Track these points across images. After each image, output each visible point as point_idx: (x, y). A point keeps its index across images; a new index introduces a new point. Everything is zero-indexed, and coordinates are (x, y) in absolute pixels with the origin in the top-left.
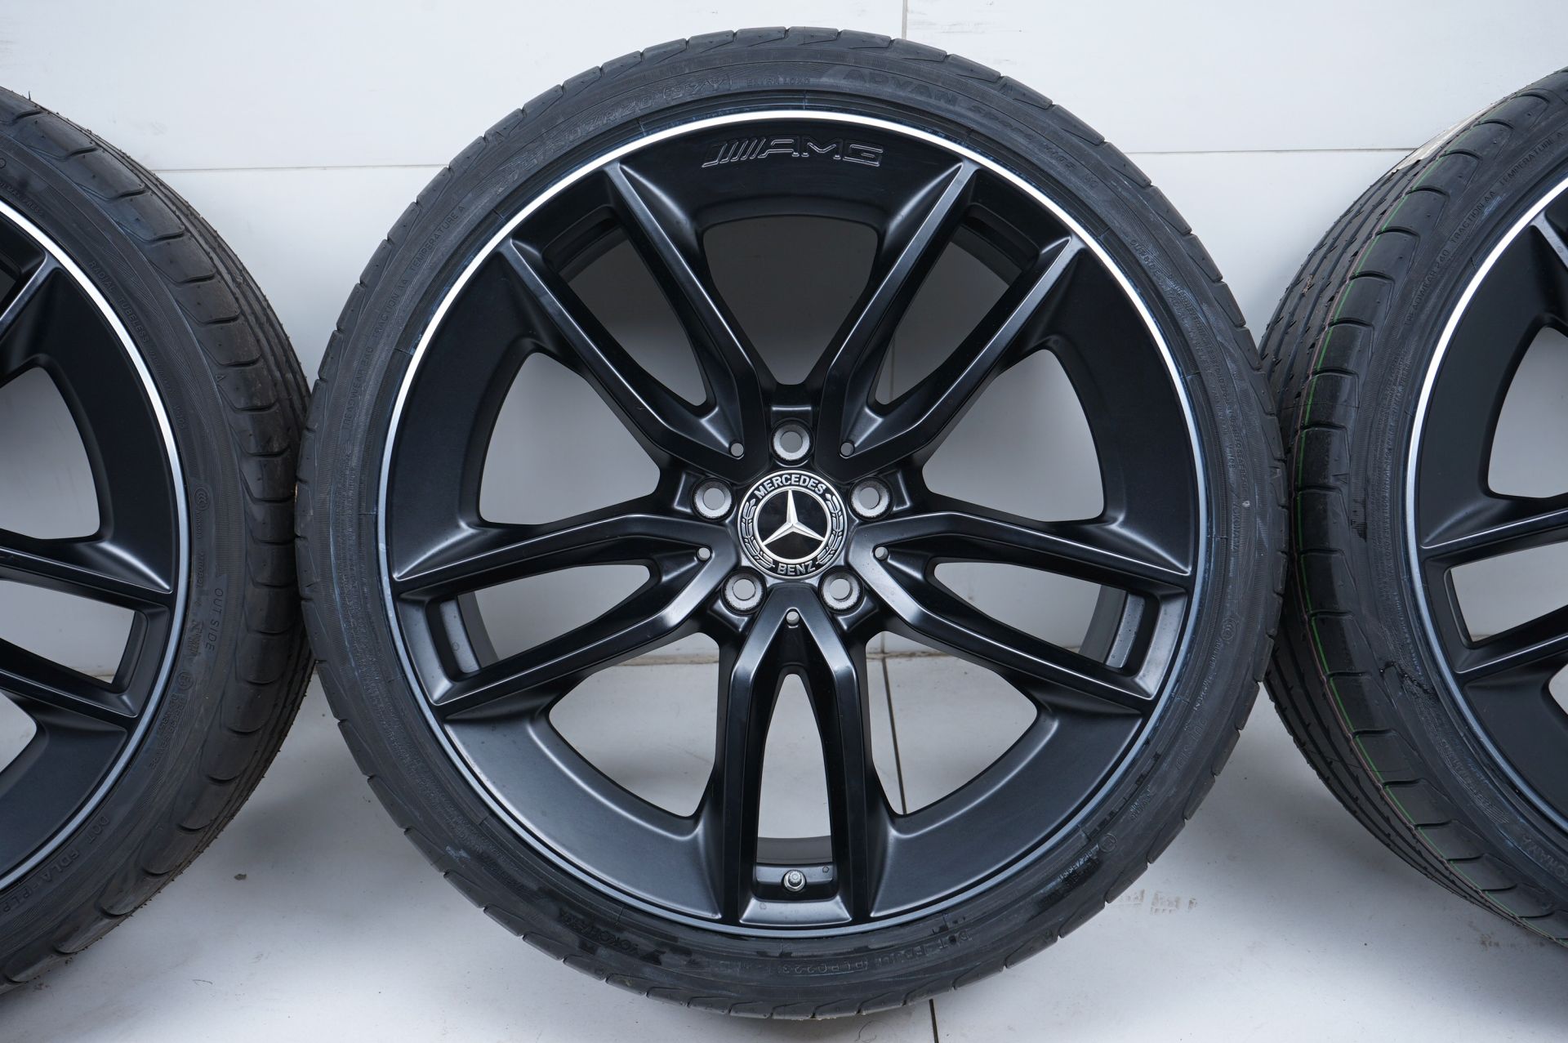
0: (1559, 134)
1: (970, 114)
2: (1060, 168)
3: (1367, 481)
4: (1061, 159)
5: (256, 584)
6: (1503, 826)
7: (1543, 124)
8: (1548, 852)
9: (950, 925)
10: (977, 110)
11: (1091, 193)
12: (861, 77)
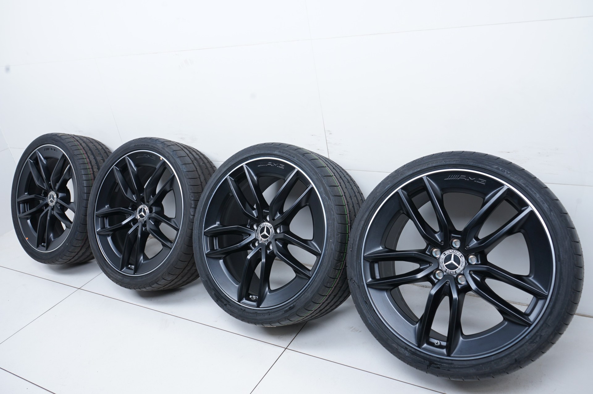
0: (404, 173)
1: (296, 160)
2: (309, 171)
3: (354, 240)
4: (309, 170)
5: (189, 229)
6: (368, 318)
7: (401, 170)
8: (377, 326)
9: (270, 312)
10: (298, 159)
11: (314, 177)
12: (281, 152)
